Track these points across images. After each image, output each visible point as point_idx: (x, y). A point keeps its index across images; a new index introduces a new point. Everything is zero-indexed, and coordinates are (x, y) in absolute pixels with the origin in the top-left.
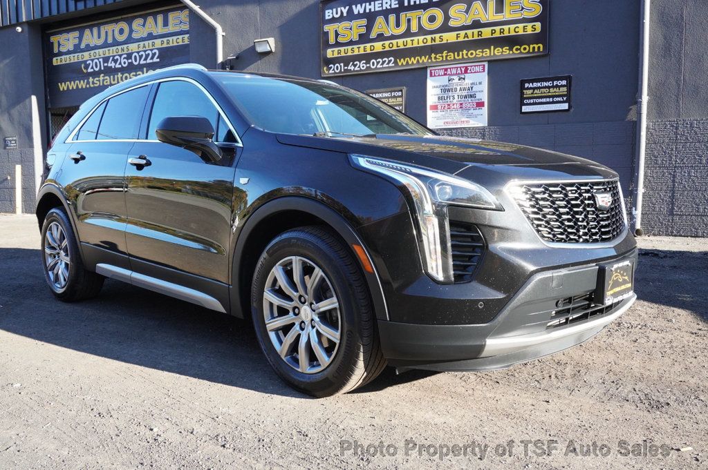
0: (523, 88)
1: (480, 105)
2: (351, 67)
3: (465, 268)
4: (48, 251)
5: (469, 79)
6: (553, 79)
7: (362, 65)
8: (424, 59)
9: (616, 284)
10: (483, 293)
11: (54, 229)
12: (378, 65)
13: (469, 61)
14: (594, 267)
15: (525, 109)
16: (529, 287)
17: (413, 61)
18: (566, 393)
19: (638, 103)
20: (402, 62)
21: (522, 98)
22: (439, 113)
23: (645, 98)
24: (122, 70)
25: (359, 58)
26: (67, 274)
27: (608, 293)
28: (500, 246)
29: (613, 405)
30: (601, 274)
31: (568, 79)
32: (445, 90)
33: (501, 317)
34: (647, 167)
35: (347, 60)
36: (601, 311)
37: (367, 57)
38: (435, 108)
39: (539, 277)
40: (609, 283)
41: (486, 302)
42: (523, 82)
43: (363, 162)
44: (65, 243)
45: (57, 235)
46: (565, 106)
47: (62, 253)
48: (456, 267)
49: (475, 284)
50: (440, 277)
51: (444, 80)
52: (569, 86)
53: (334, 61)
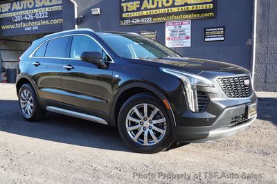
0: (205, 31)
1: (188, 38)
2: (133, 21)
3: (202, 107)
4: (22, 101)
5: (183, 27)
6: (218, 28)
7: (138, 21)
8: (164, 19)
9: (252, 111)
10: (208, 115)
11: (25, 92)
12: (144, 21)
13: (183, 19)
14: (244, 106)
15: (206, 40)
16: (223, 113)
17: (160, 19)
18: (234, 151)
19: (252, 37)
20: (155, 20)
21: (205, 35)
22: (171, 41)
23: (255, 36)
24: (31, 21)
25: (137, 17)
26: (32, 111)
27: (249, 115)
28: (213, 100)
29: (251, 154)
30: (247, 108)
31: (224, 27)
32: (173, 31)
33: (214, 124)
34: (256, 63)
35: (131, 19)
36: (246, 121)
37: (140, 17)
38: (169, 39)
39: (226, 110)
40: (249, 111)
41: (210, 119)
42: (205, 29)
43: (164, 70)
44: (31, 98)
45: (27, 95)
46: (223, 39)
47: (29, 102)
48: (199, 107)
49: (205, 112)
50: (194, 110)
51: (173, 27)
52: (224, 30)
53: (126, 19)
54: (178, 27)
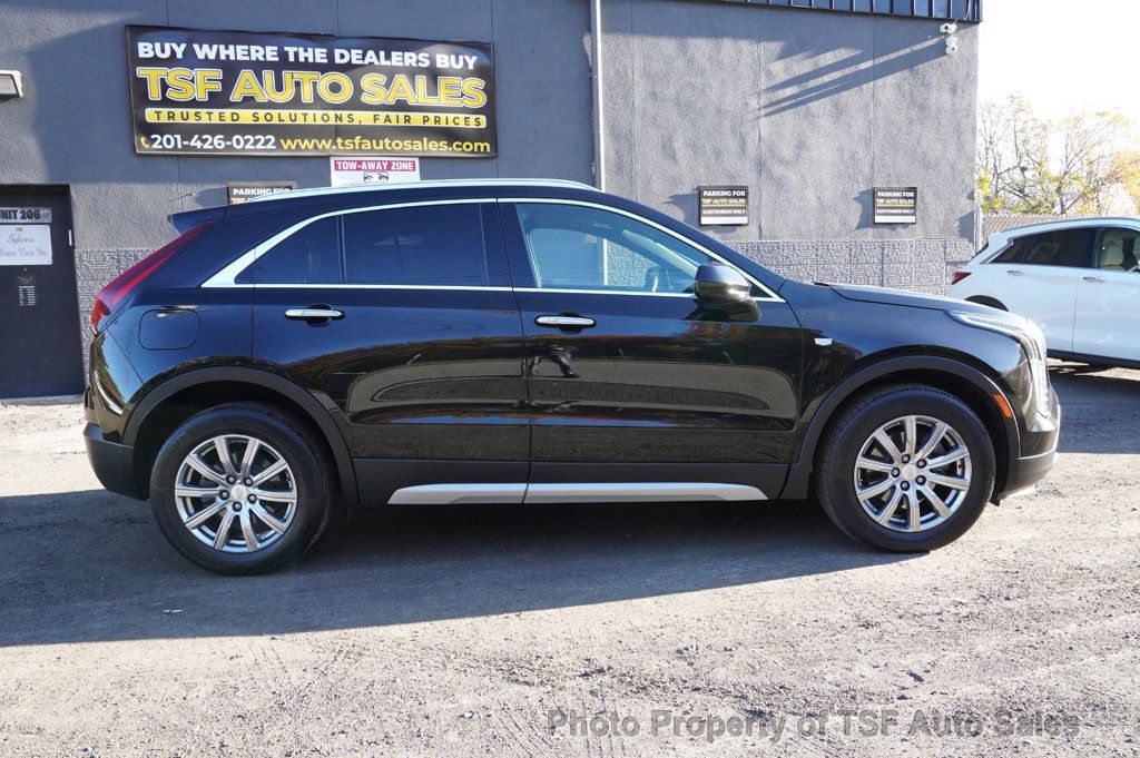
2: (195, 142)
5: (394, 179)
7: (217, 143)
8: (325, 145)
12: (243, 144)
13: (393, 154)
17: (307, 144)
20: (288, 144)
25: (213, 130)
35: (187, 131)
37: (228, 131)
53: (160, 129)
54: (375, 176)
